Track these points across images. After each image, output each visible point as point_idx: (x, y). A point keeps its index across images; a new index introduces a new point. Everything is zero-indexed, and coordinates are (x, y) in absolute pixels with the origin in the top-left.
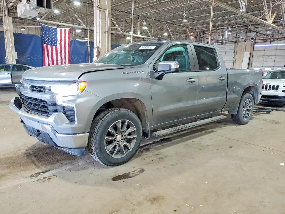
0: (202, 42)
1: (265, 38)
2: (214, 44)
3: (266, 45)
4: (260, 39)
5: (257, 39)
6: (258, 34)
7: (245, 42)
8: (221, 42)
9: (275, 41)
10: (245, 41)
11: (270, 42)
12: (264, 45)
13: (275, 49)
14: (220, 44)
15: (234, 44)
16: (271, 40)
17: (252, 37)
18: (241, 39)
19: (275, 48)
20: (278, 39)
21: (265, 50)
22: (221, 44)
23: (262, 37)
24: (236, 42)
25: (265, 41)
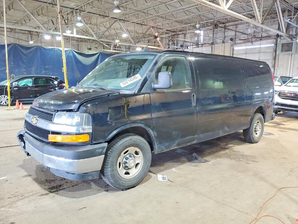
0: (176, 45)
1: (246, 38)
2: (189, 47)
3: (248, 47)
4: (240, 40)
5: (236, 39)
6: (237, 33)
7: (223, 44)
8: (196, 45)
9: (258, 41)
10: (223, 42)
11: (252, 42)
12: (245, 48)
13: (258, 52)
14: (195, 48)
15: (211, 47)
16: (253, 40)
17: (231, 37)
18: (219, 40)
19: (258, 50)
20: (261, 38)
21: (246, 53)
22: (197, 47)
23: (243, 37)
24: (213, 44)
25: (246, 41)
